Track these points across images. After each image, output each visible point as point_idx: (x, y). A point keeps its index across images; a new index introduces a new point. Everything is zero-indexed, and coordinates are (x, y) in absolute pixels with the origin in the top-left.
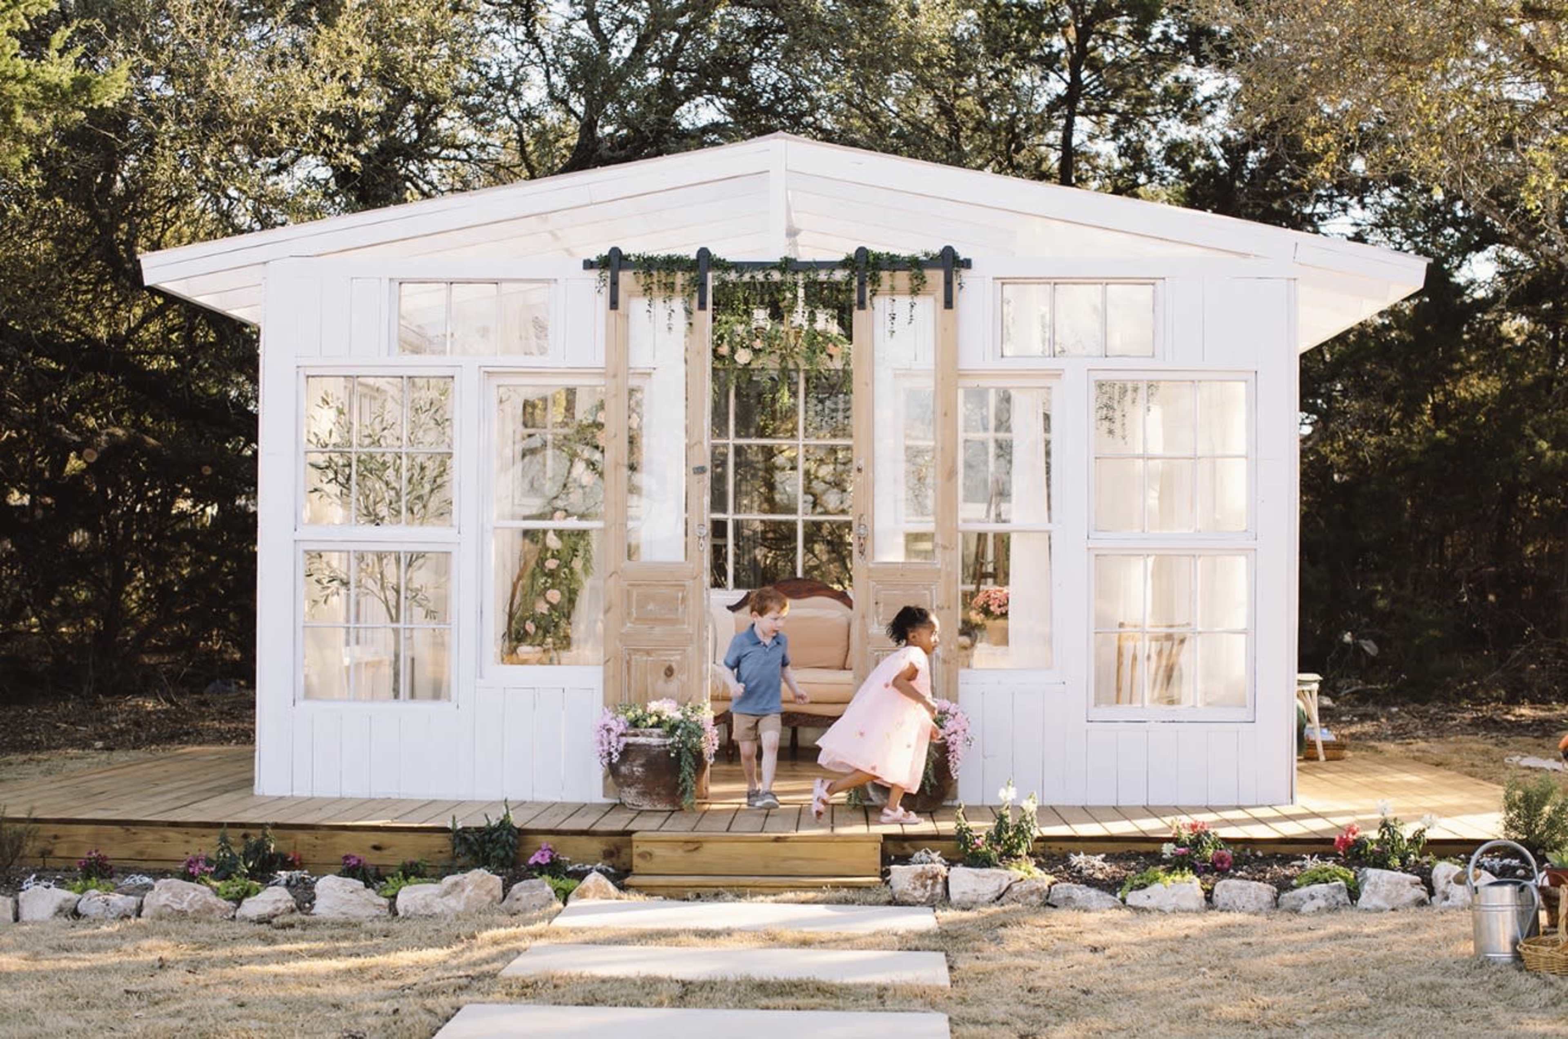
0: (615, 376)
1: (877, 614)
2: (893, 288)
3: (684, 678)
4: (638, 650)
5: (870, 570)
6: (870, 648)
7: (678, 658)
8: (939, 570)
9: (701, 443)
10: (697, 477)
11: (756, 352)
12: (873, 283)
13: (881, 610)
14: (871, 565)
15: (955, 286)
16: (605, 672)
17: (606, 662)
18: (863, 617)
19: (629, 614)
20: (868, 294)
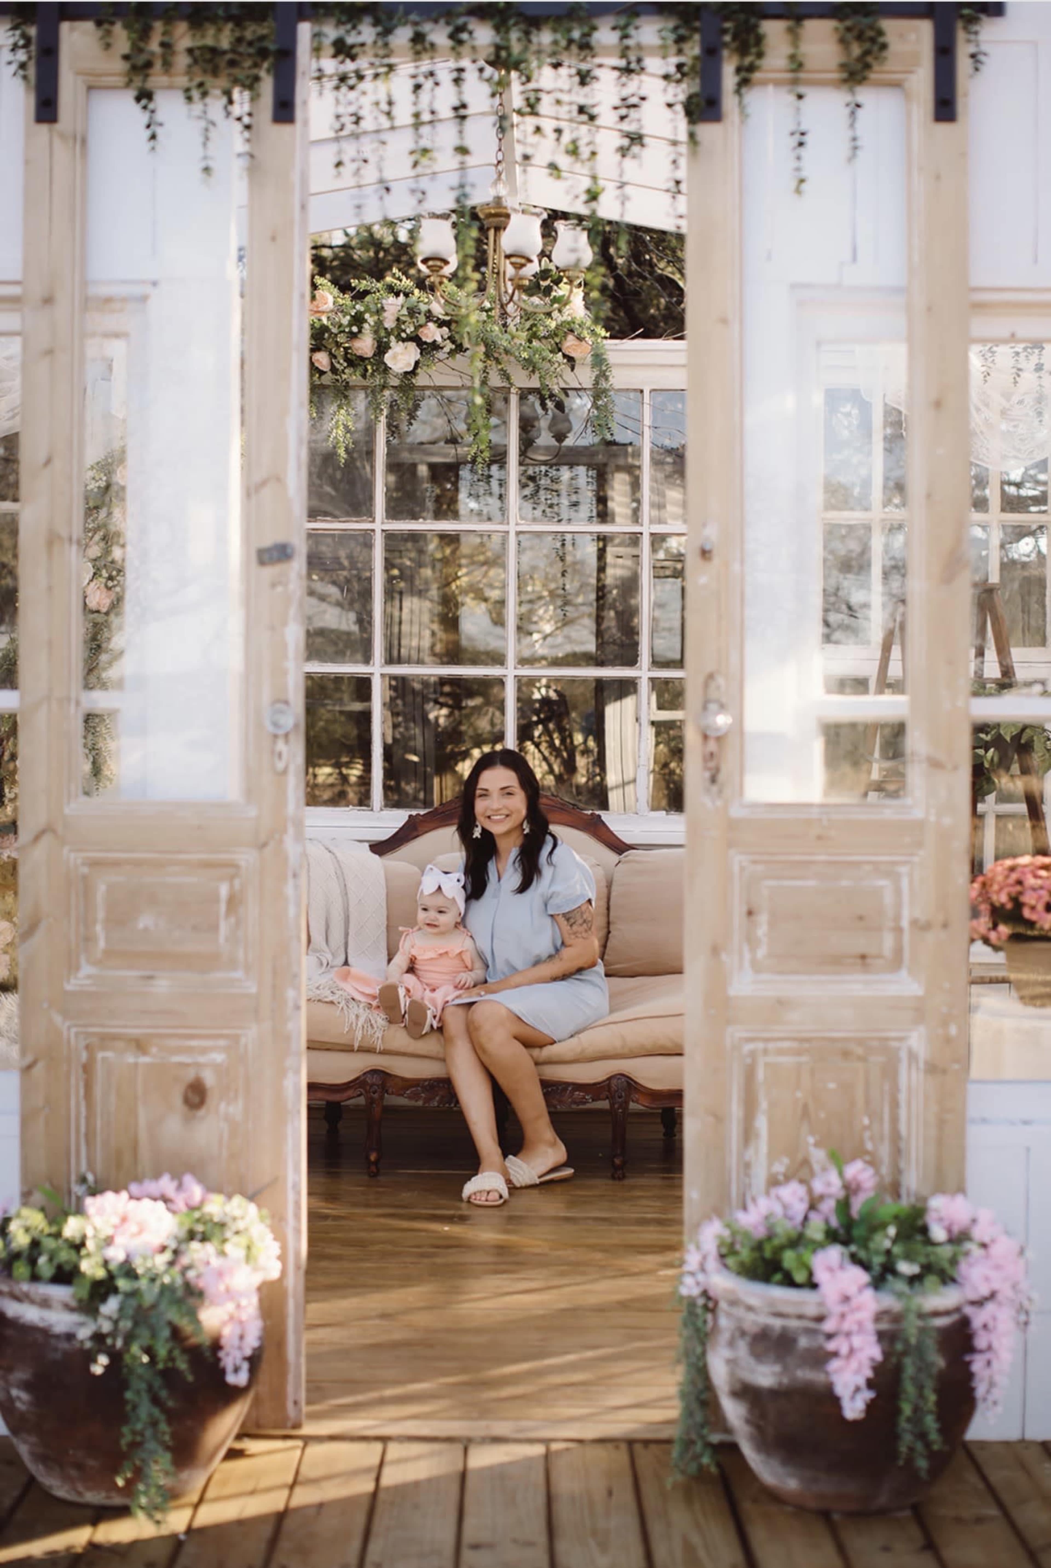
0: (48, 301)
1: (751, 941)
2: (797, 64)
3: (236, 1110)
4: (115, 1037)
5: (733, 825)
6: (735, 1032)
7: (219, 1057)
8: (920, 825)
9: (279, 480)
10: (269, 572)
11: (428, 349)
12: (743, 51)
13: (762, 931)
14: (736, 812)
15: (963, 64)
16: (26, 1092)
17: (27, 1069)
18: (715, 951)
19: (89, 939)
20: (729, 78)
